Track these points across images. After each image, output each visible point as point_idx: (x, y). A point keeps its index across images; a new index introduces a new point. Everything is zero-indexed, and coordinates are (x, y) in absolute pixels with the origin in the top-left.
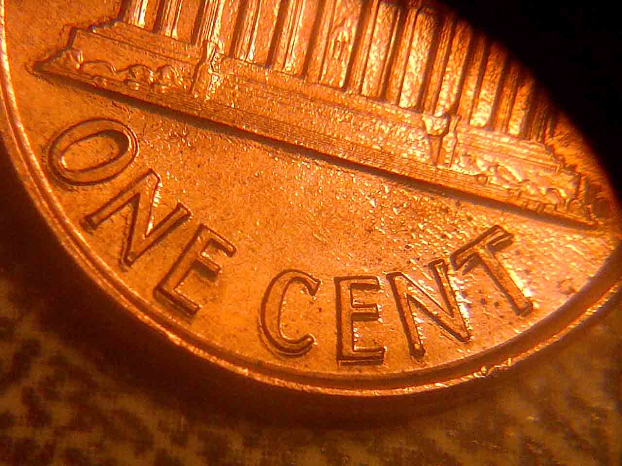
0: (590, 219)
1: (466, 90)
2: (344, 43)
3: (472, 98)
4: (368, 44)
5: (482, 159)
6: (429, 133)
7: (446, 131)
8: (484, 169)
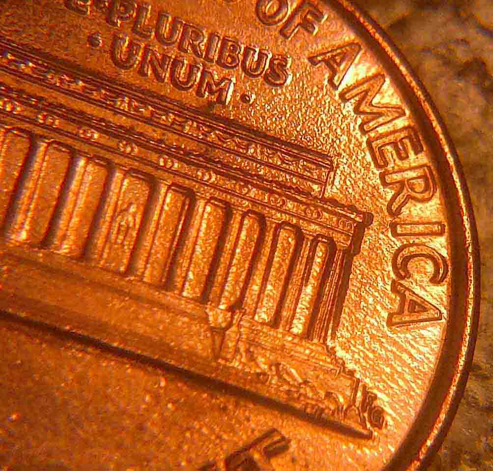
0: (365, 427)
1: (252, 285)
2: (128, 228)
3: (257, 293)
4: (153, 230)
5: (264, 356)
6: (212, 325)
7: (230, 325)
8: (265, 367)
